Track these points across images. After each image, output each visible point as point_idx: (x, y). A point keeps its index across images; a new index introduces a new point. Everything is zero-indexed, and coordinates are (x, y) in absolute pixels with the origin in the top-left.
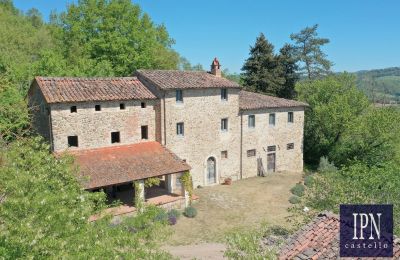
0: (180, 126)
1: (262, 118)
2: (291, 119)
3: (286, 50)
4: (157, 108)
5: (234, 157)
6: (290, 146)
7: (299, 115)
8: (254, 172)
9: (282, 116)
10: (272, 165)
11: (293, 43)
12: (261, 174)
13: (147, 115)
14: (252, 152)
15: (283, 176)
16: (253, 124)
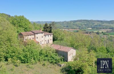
0: (37, 37)
1: (47, 36)
2: (51, 36)
3: (50, 25)
4: (35, 36)
5: (43, 41)
6: (51, 40)
7: (52, 35)
8: (46, 43)
9: (50, 36)
10: (48, 42)
11: (51, 24)
12: (47, 44)
13: (33, 36)
14: (46, 41)
15: (50, 44)
16: (46, 37)
